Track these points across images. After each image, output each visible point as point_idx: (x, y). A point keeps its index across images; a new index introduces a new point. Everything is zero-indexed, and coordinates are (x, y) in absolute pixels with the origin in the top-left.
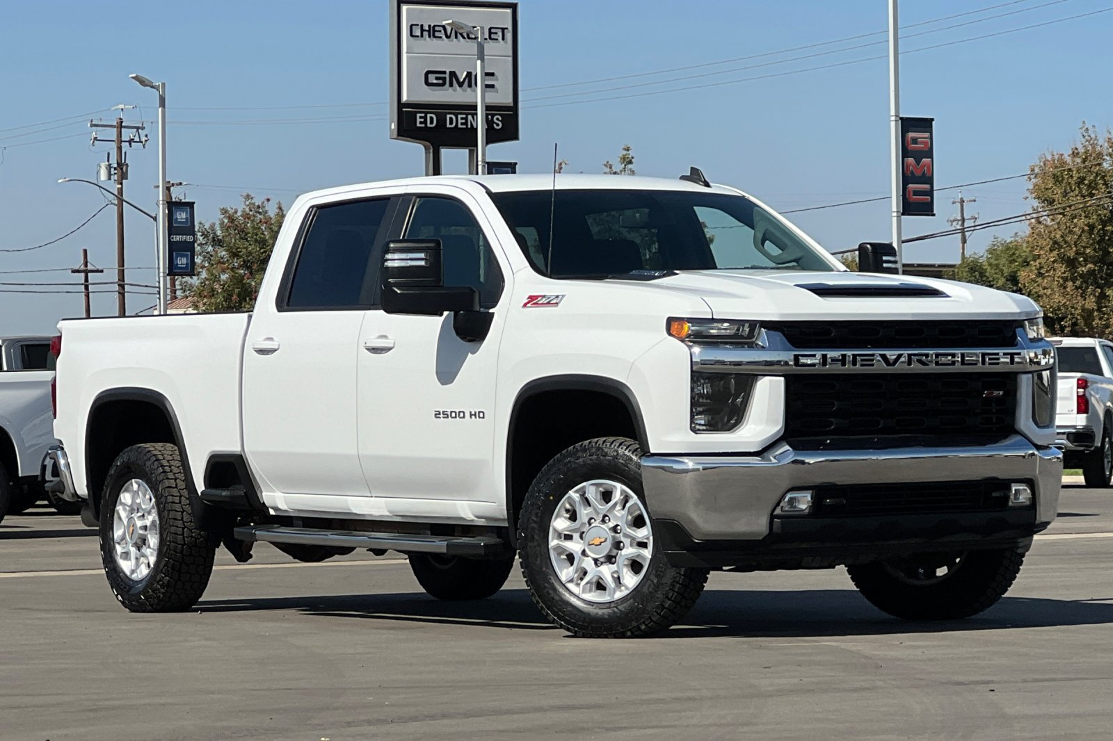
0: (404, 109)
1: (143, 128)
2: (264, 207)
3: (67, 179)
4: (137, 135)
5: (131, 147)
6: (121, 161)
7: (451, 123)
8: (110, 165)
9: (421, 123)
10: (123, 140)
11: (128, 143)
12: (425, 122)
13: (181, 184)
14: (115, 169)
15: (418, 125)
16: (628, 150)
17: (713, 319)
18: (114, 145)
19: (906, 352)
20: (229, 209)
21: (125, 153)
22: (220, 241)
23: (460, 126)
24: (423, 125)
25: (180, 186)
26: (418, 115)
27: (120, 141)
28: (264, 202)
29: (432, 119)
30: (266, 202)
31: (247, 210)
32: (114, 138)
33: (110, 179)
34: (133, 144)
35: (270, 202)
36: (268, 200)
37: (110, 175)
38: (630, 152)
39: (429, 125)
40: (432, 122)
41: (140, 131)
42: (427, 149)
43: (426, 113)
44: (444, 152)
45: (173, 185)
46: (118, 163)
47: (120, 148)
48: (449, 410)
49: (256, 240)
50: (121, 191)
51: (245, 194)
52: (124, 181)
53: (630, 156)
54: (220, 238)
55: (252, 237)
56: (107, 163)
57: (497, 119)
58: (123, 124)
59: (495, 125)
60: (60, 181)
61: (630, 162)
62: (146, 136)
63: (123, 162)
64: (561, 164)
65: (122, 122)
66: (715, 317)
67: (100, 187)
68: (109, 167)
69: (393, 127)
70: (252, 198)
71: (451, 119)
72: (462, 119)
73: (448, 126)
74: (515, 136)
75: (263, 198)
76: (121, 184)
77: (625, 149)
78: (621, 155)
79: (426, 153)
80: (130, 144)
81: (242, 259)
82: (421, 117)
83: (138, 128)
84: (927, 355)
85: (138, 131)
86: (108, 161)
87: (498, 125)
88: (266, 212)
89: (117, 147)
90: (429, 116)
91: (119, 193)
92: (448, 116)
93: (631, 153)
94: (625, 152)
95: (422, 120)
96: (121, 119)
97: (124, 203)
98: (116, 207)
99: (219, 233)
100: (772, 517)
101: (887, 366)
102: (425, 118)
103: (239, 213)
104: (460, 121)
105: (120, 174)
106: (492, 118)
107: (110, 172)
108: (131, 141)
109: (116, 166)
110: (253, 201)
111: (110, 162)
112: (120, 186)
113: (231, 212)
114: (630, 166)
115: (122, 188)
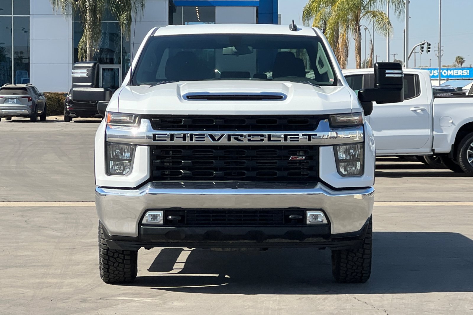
17: (118, 112)
19: (226, 133)
66: (119, 112)
84: (242, 136)
100: (140, 224)
101: (213, 141)
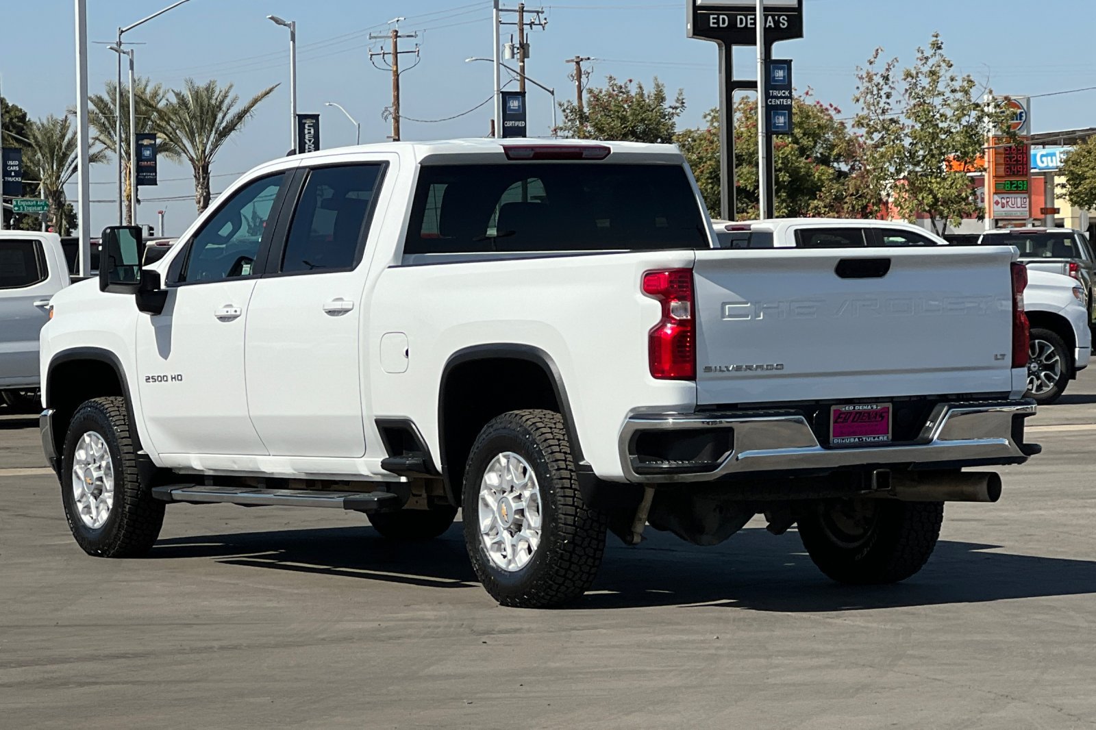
0: (699, 12)
1: (542, 12)
2: (627, 87)
3: (474, 58)
4: (537, 18)
5: (531, 29)
6: (523, 41)
7: (741, 23)
8: (513, 46)
9: (714, 23)
10: (524, 23)
11: (529, 26)
12: (718, 23)
13: (589, 59)
14: (518, 49)
15: (711, 25)
16: (937, 37)
18: (517, 28)
20: (594, 89)
21: (527, 34)
22: (587, 117)
23: (749, 26)
24: (716, 26)
25: (589, 61)
26: (711, 17)
27: (522, 24)
28: (626, 83)
29: (724, 19)
30: (628, 83)
31: (611, 89)
32: (517, 21)
33: (513, 57)
34: (533, 26)
35: (632, 83)
36: (631, 81)
37: (513, 55)
38: (938, 39)
39: (721, 25)
40: (724, 23)
41: (540, 14)
42: (719, 45)
43: (719, 15)
44: (735, 48)
45: (582, 60)
46: (520, 44)
47: (522, 30)
49: (618, 117)
50: (523, 68)
51: (609, 76)
52: (526, 59)
53: (939, 42)
54: (587, 114)
55: (614, 114)
56: (510, 44)
57: (783, 19)
58: (525, 9)
59: (781, 25)
60: (467, 60)
61: (939, 48)
62: (545, 19)
63: (525, 42)
64: (877, 50)
65: (523, 7)
67: (505, 66)
68: (513, 47)
69: (689, 27)
70: (615, 79)
71: (741, 20)
72: (751, 19)
73: (739, 26)
74: (799, 34)
75: (626, 80)
76: (524, 62)
77: (933, 36)
78: (931, 42)
79: (719, 50)
80: (531, 26)
81: (606, 134)
82: (713, 18)
83: (538, 12)
85: (538, 14)
86: (512, 42)
87: (784, 24)
88: (628, 92)
89: (520, 29)
90: (721, 17)
91: (521, 70)
92: (739, 17)
93: (940, 39)
94: (935, 39)
95: (715, 21)
96: (522, 4)
97: (526, 80)
98: (519, 83)
99: (586, 110)
102: (718, 19)
103: (604, 93)
104: (749, 21)
105: (522, 52)
106: (779, 18)
107: (513, 51)
108: (531, 24)
109: (518, 46)
110: (616, 82)
111: (514, 43)
112: (522, 64)
113: (596, 92)
114: (939, 51)
115: (524, 66)
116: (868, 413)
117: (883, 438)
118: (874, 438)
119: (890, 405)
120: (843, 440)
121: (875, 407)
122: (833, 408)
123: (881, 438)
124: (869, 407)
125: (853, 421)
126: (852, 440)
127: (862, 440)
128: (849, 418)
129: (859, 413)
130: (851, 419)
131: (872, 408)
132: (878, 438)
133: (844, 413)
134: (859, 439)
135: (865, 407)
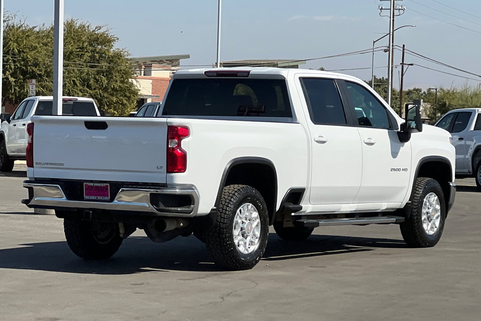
48: (396, 168)
116: (101, 187)
117: (106, 198)
118: (103, 198)
119: (108, 184)
120: (90, 197)
121: (102, 185)
122: (84, 184)
123: (105, 198)
124: (100, 185)
125: (94, 190)
126: (93, 198)
127: (98, 198)
128: (93, 188)
129: (96, 187)
130: (94, 189)
131: (101, 185)
132: (104, 198)
133: (90, 186)
134: (96, 197)
135: (98, 184)
